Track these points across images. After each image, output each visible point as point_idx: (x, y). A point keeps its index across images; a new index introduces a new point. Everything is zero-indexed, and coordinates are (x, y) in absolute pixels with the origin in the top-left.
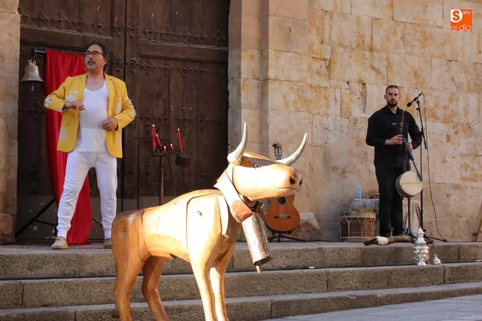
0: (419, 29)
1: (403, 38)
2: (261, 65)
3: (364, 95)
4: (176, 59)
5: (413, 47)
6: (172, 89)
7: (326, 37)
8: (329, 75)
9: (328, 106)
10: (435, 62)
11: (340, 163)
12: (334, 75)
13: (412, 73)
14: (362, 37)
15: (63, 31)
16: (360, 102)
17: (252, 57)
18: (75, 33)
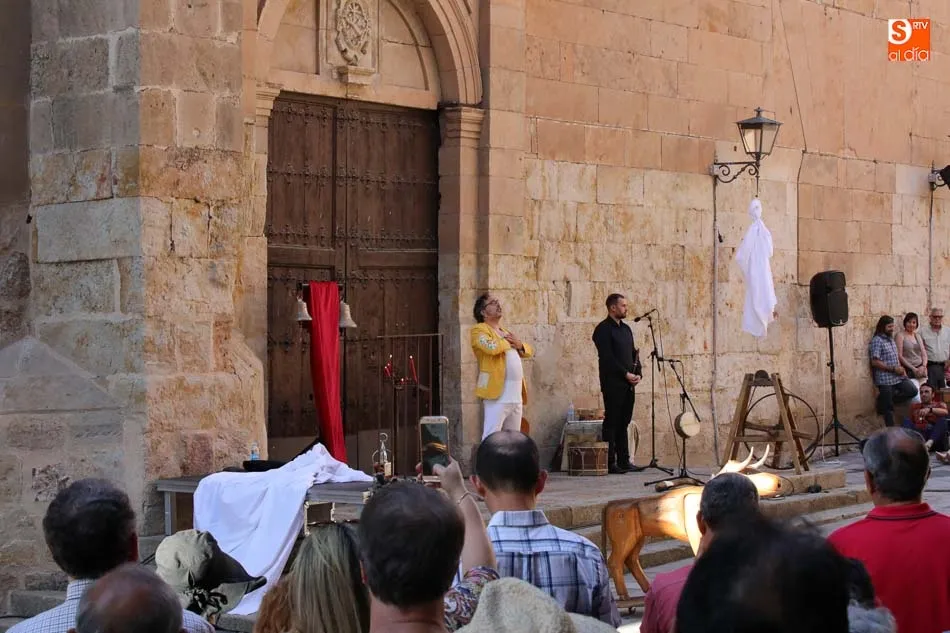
0: (621, 211)
1: (606, 223)
2: (478, 271)
3: (568, 295)
4: (391, 268)
5: (614, 233)
6: (386, 304)
7: (536, 232)
8: (537, 275)
9: (536, 314)
10: (636, 248)
11: (548, 379)
12: (542, 274)
13: (614, 264)
14: (567, 226)
15: (290, 247)
16: (564, 304)
17: (470, 263)
18: (299, 247)
